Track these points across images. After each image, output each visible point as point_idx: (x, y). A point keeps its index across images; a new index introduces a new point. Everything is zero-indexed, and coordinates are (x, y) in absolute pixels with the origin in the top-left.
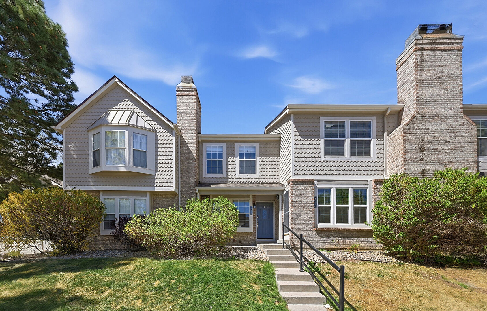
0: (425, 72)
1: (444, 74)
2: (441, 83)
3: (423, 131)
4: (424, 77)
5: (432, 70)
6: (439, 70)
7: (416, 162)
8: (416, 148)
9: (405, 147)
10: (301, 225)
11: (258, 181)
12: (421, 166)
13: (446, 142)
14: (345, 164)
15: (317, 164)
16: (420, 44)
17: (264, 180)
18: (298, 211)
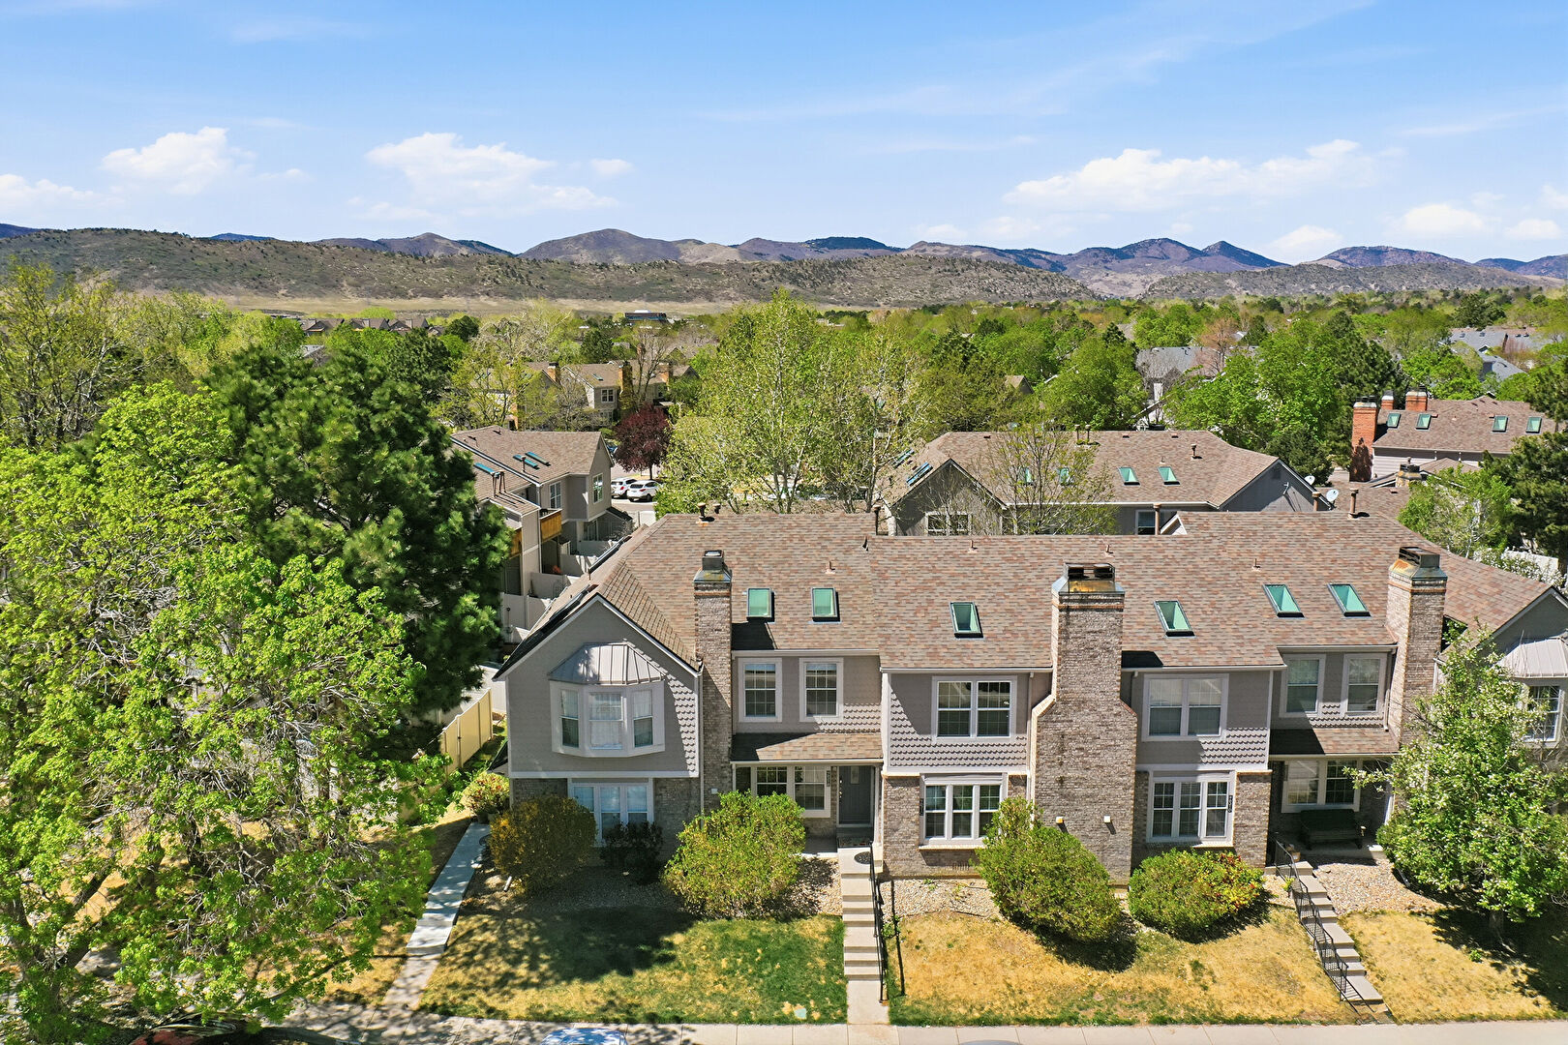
0: (1071, 641)
2: (1091, 657)
3: (1065, 724)
5: (1080, 638)
7: (1053, 767)
8: (1053, 748)
10: (897, 842)
11: (841, 728)
12: (1059, 772)
13: (1095, 738)
14: (968, 749)
15: (926, 749)
16: (1066, 601)
17: (852, 728)
18: (894, 823)
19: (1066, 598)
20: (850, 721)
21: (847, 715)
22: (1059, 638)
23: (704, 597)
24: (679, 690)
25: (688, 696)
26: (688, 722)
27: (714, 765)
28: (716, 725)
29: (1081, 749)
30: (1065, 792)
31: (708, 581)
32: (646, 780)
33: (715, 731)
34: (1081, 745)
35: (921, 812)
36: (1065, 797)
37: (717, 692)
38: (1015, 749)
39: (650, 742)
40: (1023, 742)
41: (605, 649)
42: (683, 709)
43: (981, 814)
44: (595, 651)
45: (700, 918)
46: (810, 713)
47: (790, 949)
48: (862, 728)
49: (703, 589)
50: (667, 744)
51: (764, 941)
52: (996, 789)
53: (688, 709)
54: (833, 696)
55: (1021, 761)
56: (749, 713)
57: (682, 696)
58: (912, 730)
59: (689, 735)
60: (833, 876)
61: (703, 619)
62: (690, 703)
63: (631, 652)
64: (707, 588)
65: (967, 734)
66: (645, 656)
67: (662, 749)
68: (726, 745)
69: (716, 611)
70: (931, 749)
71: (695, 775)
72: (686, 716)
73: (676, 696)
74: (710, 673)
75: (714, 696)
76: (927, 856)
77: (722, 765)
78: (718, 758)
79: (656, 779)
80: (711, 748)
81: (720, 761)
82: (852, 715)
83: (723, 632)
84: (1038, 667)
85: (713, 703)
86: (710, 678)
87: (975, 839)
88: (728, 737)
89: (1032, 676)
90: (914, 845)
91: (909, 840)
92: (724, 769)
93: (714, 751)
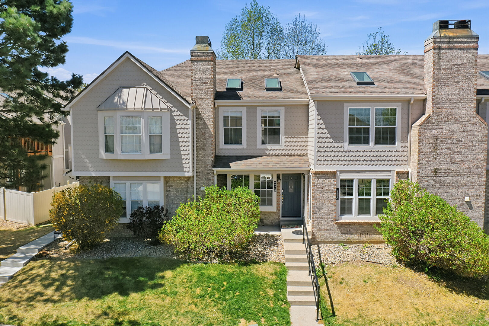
0: (442, 71)
1: (459, 73)
2: (456, 82)
3: (438, 130)
4: (441, 75)
5: (448, 69)
6: (455, 68)
7: (430, 161)
8: (430, 148)
9: (419, 146)
10: (322, 218)
11: (283, 152)
12: (434, 165)
13: (459, 141)
14: (368, 154)
15: (340, 154)
16: (438, 42)
17: (290, 152)
18: (319, 204)
19: (439, 40)
20: (288, 148)
21: (287, 144)
22: (434, 69)
23: (197, 61)
24: (180, 118)
25: (185, 122)
26: (185, 140)
27: (203, 172)
28: (205, 145)
29: (449, 148)
30: (438, 179)
31: (200, 51)
32: (157, 179)
33: (204, 149)
34: (449, 146)
35: (337, 198)
36: (438, 183)
37: (205, 124)
38: (400, 154)
39: (160, 151)
40: (405, 149)
41: (133, 90)
42: (182, 131)
43: (377, 199)
44: (125, 91)
45: (186, 262)
46: (263, 142)
47: (248, 283)
48: (296, 152)
49: (196, 56)
50: (171, 154)
51: (230, 277)
52: (387, 182)
53: (185, 131)
54: (278, 132)
55: (404, 163)
56: (226, 142)
57: (181, 122)
58: (331, 140)
59: (185, 148)
60: (278, 242)
61: (196, 76)
62: (187, 127)
63: (149, 92)
64: (199, 56)
65: (366, 142)
66: (158, 95)
67: (168, 157)
68: (210, 159)
69: (204, 71)
70: (343, 154)
71: (190, 174)
72: (183, 135)
73: (177, 122)
74: (200, 111)
75: (203, 126)
76: (341, 227)
77: (208, 172)
78: (205, 167)
79: (165, 178)
80: (201, 160)
81: (206, 169)
82: (290, 144)
83: (209, 85)
84: (416, 95)
85: (202, 131)
86: (200, 114)
87: (373, 216)
88: (211, 153)
89: (412, 102)
90: (332, 220)
91: (328, 216)
92: (209, 174)
93: (203, 162)
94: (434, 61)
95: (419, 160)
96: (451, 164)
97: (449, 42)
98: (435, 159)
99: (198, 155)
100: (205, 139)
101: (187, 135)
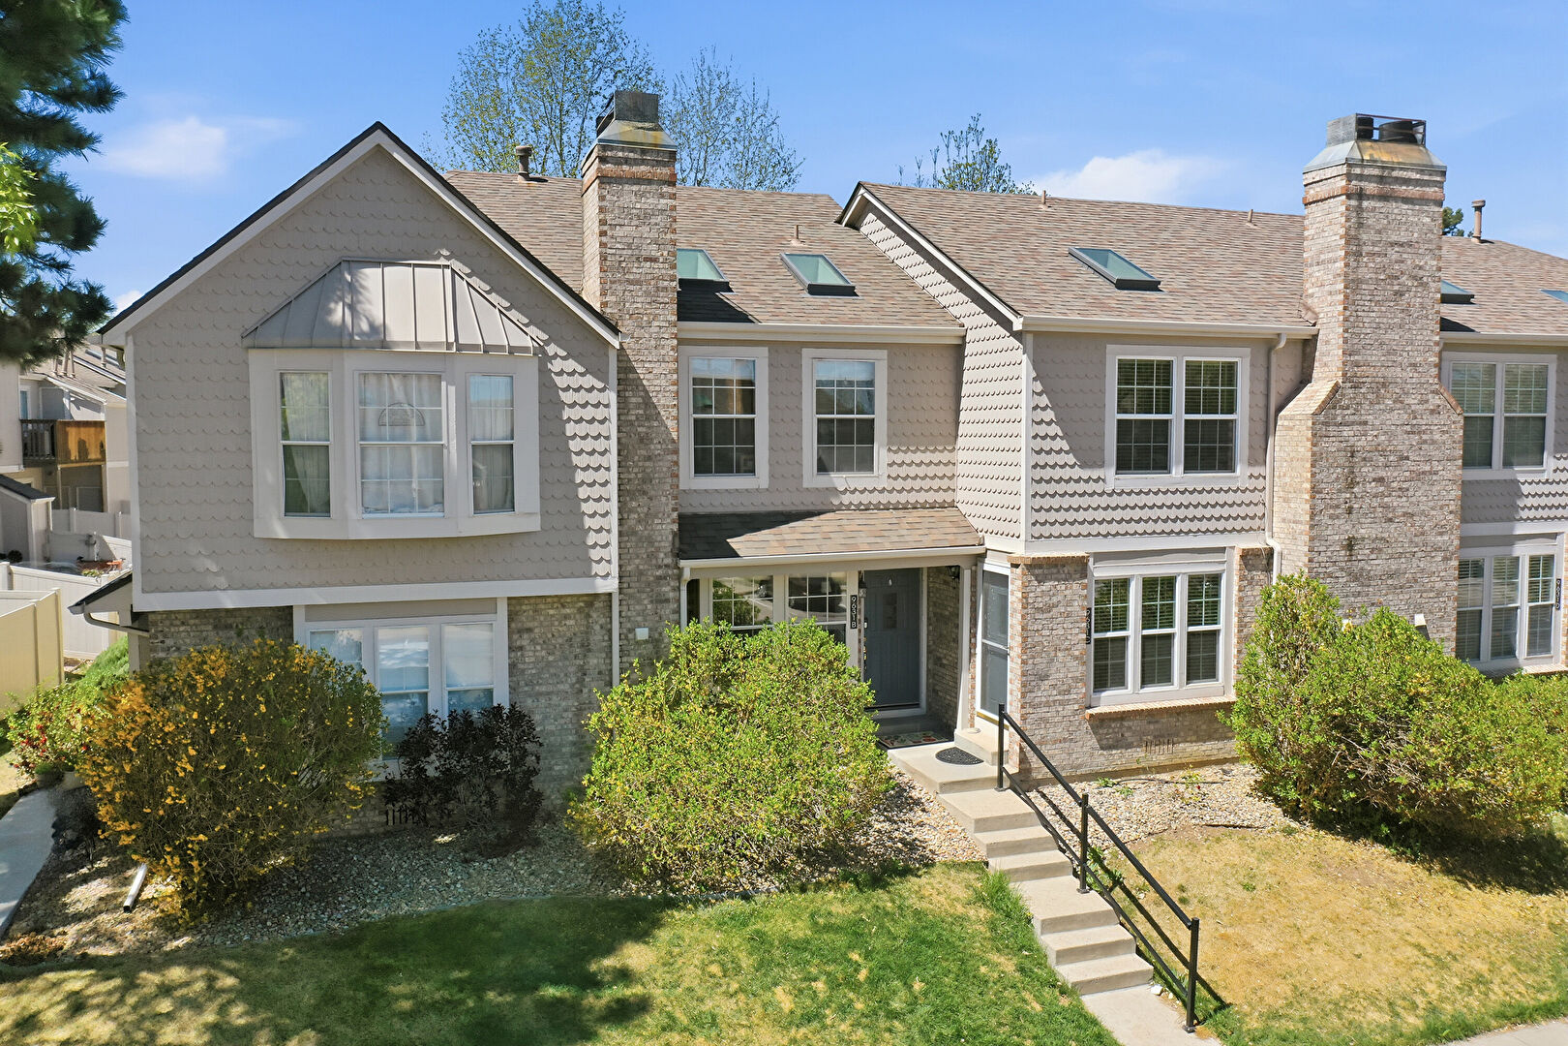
0: (1365, 259)
1: (1404, 267)
2: (1396, 293)
3: (1355, 428)
4: (1363, 273)
5: (1379, 255)
6: (1393, 254)
7: (1338, 517)
8: (1337, 478)
9: (1313, 475)
10: (1047, 704)
11: (884, 498)
12: (1347, 529)
13: (1402, 458)
15: (1096, 500)
16: (1357, 177)
17: (903, 498)
18: (1041, 663)
19: (1358, 171)
20: (899, 484)
21: (895, 471)
22: (1347, 253)
23: (620, 180)
24: (575, 381)
25: (594, 397)
26: (595, 461)
27: (641, 573)
28: (647, 480)
29: (1380, 480)
30: (1356, 567)
31: (631, 146)
32: (487, 605)
33: (645, 493)
34: (1382, 473)
35: (1086, 638)
36: (1356, 579)
37: (648, 403)
38: (1247, 497)
39: (507, 503)
40: (1260, 483)
41: (397, 275)
42: (582, 429)
43: (1190, 634)
44: (371, 276)
46: (823, 468)
48: (922, 497)
49: (618, 162)
50: (545, 513)
52: (1215, 581)
53: (595, 428)
54: (866, 433)
55: (1257, 523)
56: (699, 469)
57: (581, 397)
58: (1071, 459)
59: (596, 492)
60: (915, 794)
61: (619, 232)
62: (600, 413)
63: (461, 285)
64: (627, 161)
65: (1163, 466)
66: (494, 297)
67: (534, 524)
68: (666, 529)
69: (644, 217)
70: (1104, 500)
71: (611, 585)
72: (589, 445)
73: (567, 397)
74: (632, 358)
75: (641, 412)
76: (1101, 727)
77: (659, 573)
78: (651, 556)
79: (512, 601)
80: (634, 533)
81: (654, 562)
82: (903, 471)
83: (661, 266)
84: (1288, 325)
85: (639, 429)
86: (633, 370)
87: (1181, 686)
88: (670, 506)
89: (1282, 344)
90: (1076, 707)
91: (1066, 697)
92: (662, 582)
93: (640, 540)
94: (1348, 229)
95: (1313, 516)
96: (1383, 525)
97: (1381, 179)
98: (1350, 511)
99: (625, 516)
100: (649, 458)
101: (600, 445)
